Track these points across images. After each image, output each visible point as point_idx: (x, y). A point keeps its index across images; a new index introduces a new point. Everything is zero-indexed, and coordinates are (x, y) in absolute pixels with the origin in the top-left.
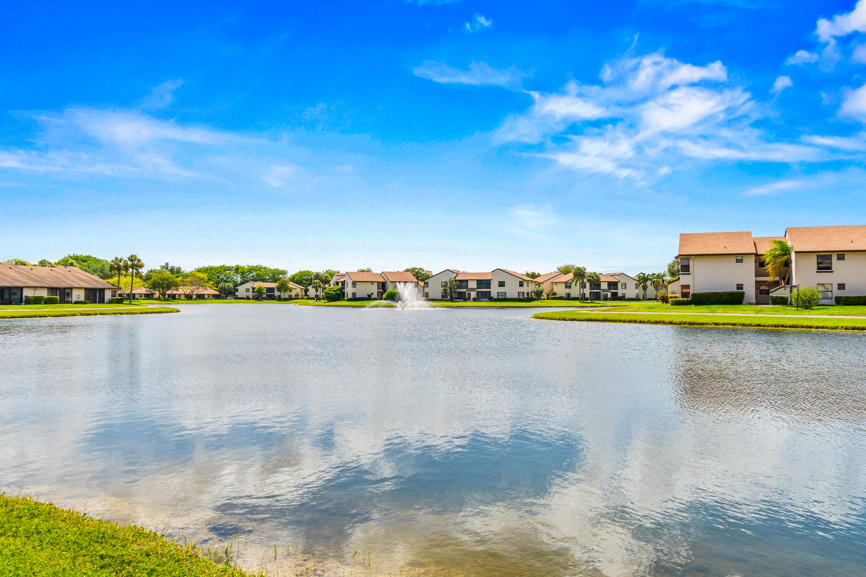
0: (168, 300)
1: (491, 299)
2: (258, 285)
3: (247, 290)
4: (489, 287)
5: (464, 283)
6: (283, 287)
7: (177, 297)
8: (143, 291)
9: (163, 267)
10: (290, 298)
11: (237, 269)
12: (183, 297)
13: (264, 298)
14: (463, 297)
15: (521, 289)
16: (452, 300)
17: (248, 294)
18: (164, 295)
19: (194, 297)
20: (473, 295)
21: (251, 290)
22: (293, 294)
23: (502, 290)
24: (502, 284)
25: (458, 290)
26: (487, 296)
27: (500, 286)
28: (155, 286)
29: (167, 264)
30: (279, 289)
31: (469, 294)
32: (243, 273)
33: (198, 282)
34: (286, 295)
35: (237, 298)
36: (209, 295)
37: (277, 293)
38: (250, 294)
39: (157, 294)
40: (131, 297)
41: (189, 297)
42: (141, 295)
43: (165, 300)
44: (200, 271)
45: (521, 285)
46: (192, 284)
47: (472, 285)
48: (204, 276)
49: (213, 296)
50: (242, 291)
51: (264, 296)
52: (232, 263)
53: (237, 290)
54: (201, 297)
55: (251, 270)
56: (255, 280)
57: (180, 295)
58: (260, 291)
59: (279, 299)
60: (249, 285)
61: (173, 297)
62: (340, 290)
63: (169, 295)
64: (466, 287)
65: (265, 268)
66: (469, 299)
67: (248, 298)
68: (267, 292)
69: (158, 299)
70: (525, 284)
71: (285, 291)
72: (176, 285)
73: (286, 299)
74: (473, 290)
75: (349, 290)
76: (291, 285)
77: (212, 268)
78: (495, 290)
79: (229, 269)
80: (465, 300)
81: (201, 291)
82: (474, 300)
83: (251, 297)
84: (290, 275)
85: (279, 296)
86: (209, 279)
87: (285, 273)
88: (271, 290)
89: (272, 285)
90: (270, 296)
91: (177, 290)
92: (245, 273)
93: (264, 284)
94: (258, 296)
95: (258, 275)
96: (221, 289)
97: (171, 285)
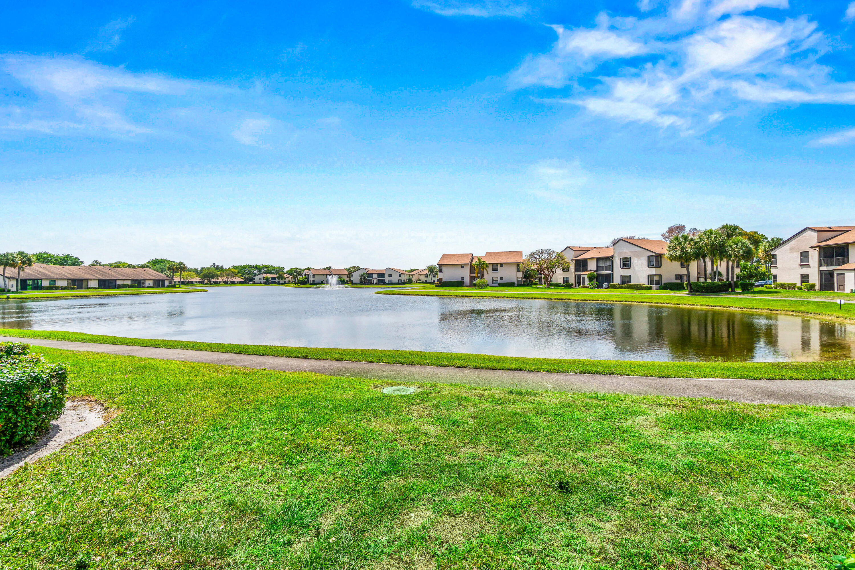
0: (213, 284)
1: (385, 283)
2: (266, 276)
3: (260, 279)
4: (384, 277)
5: (371, 275)
6: (281, 277)
7: (218, 282)
8: (198, 279)
9: (211, 266)
10: (285, 283)
11: (256, 267)
12: (222, 283)
13: (270, 283)
14: (370, 282)
15: (400, 278)
16: (365, 284)
18: (210, 281)
19: (229, 282)
20: (376, 281)
21: (262, 279)
22: (287, 280)
23: (390, 278)
24: (390, 276)
25: (368, 279)
26: (382, 282)
28: (205, 276)
29: (214, 264)
30: (278, 278)
31: (374, 281)
32: (259, 269)
33: (233, 274)
34: (283, 281)
35: (254, 283)
36: (238, 282)
37: (277, 280)
38: (262, 281)
39: (206, 281)
40: (191, 283)
41: (225, 283)
42: (196, 282)
43: (211, 284)
44: (234, 268)
45: (400, 276)
46: (228, 275)
47: (375, 276)
48: (236, 271)
49: (240, 282)
50: (257, 279)
52: (253, 264)
53: (254, 279)
54: (233, 283)
55: (264, 267)
56: (266, 273)
57: (220, 282)
58: (267, 279)
59: (279, 283)
60: (261, 276)
61: (216, 283)
62: (306, 278)
63: (213, 282)
64: (372, 277)
65: (272, 266)
66: (373, 283)
67: (261, 283)
68: (272, 279)
69: (207, 284)
70: (402, 276)
71: (282, 279)
72: (217, 276)
73: (282, 284)
74: (375, 278)
75: (311, 279)
76: (285, 276)
77: (241, 266)
78: (387, 279)
79: (251, 266)
80: (371, 284)
81: (233, 279)
82: (376, 284)
83: (262, 282)
84: (286, 270)
85: (279, 282)
86: (239, 273)
87: (283, 268)
88: (274, 278)
89: (275, 276)
90: (273, 282)
91: (218, 279)
92: (261, 269)
93: (270, 276)
94: (267, 282)
95: (268, 270)
96: (245, 278)
97: (214, 276)
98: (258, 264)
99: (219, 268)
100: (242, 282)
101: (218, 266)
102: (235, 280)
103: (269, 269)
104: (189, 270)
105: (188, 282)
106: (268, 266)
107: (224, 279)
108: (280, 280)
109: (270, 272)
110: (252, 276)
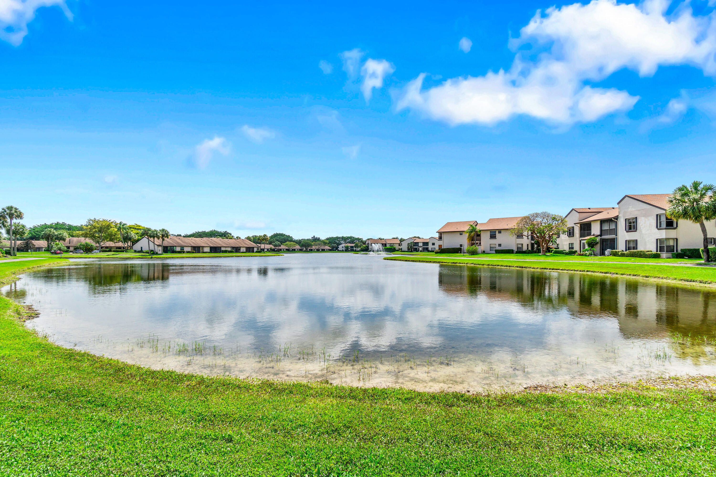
0: (308, 251)
1: (429, 251)
2: (346, 245)
3: (343, 247)
4: (428, 246)
5: (417, 244)
6: (357, 246)
8: (298, 247)
11: (342, 238)
14: (416, 250)
16: (412, 251)
17: (343, 249)
18: (307, 249)
19: (320, 250)
20: (421, 249)
21: (344, 247)
23: (433, 246)
24: (433, 244)
25: (414, 247)
26: (427, 250)
27: (432, 245)
28: (303, 246)
29: (314, 236)
30: (355, 247)
31: (419, 249)
32: (344, 240)
33: (325, 244)
34: (358, 249)
35: (338, 251)
36: (327, 249)
37: (354, 249)
38: (344, 249)
39: (305, 249)
41: (318, 250)
42: (298, 249)
44: (327, 239)
46: (320, 245)
47: (421, 244)
48: (327, 241)
50: (340, 248)
51: (349, 250)
52: (340, 236)
54: (323, 250)
55: (348, 238)
56: (348, 243)
57: (314, 250)
58: (348, 248)
59: (356, 251)
60: (343, 245)
61: (311, 250)
62: (367, 247)
63: (310, 249)
64: (418, 246)
66: (419, 251)
67: (343, 251)
68: (351, 248)
69: (304, 251)
74: (421, 247)
75: (370, 247)
77: (332, 238)
78: (430, 247)
79: (340, 238)
80: (417, 251)
82: (421, 251)
83: (344, 250)
84: (363, 240)
86: (330, 242)
87: (361, 239)
88: (352, 247)
89: (353, 245)
91: (312, 247)
92: (346, 240)
93: (350, 245)
94: (347, 250)
95: (350, 240)
96: (332, 247)
97: (311, 246)
98: (345, 236)
99: (315, 240)
100: (330, 250)
101: (316, 238)
102: (324, 248)
103: (352, 240)
104: (294, 242)
105: (292, 249)
106: (350, 238)
107: (317, 247)
108: (356, 249)
109: (352, 242)
110: (338, 246)
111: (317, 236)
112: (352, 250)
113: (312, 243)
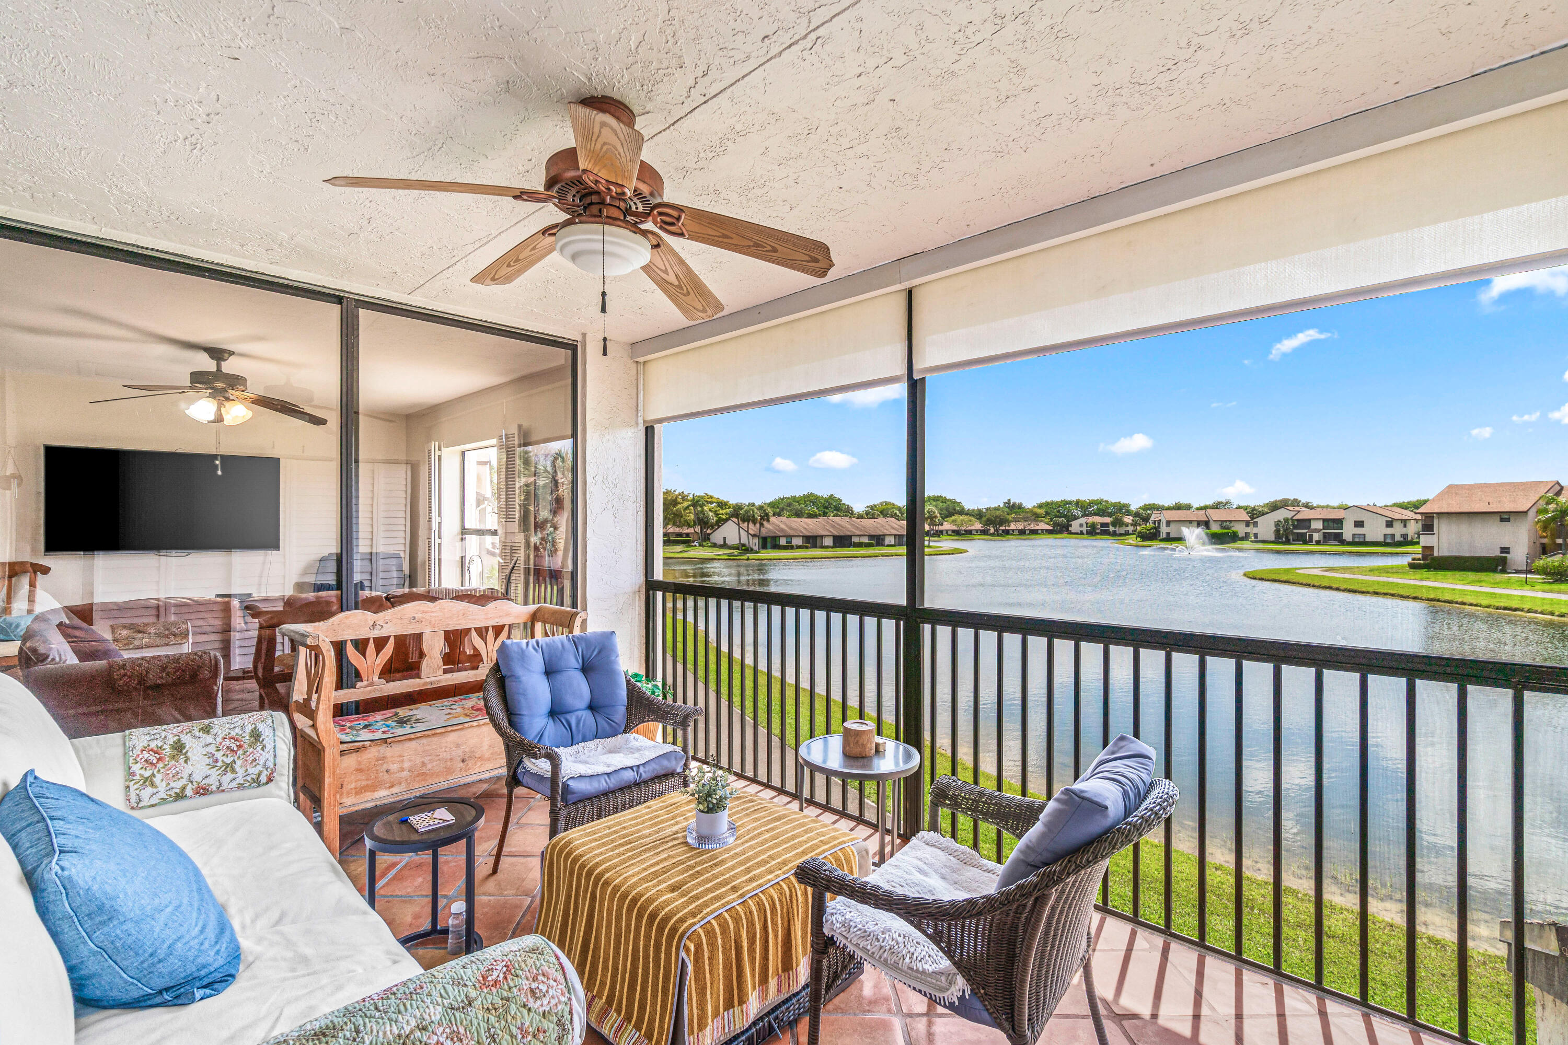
0: (1001, 535)
1: (1343, 542)
2: (1091, 520)
3: (1081, 525)
4: (1341, 528)
5: (1305, 523)
6: (1118, 522)
7: (1011, 532)
8: (978, 526)
9: (1005, 503)
10: (1127, 534)
11: (1078, 503)
12: (1016, 532)
13: (1098, 534)
14: (1304, 540)
15: (1389, 531)
16: (1288, 542)
17: (1081, 529)
18: (998, 531)
19: (1027, 532)
20: (1317, 536)
21: (1085, 525)
22: (1125, 529)
23: (1359, 531)
24: (1359, 524)
25: (1296, 531)
26: (1339, 539)
27: (1356, 526)
28: (990, 522)
29: (1009, 500)
30: (1114, 524)
31: (1311, 536)
32: (1082, 507)
33: (1037, 517)
34: (1122, 530)
35: (1071, 533)
36: (1042, 530)
37: (1111, 529)
38: (1084, 529)
39: (992, 530)
40: (969, 532)
41: (1022, 532)
42: (977, 531)
43: (998, 535)
44: (1040, 506)
45: (1390, 524)
46: (1026, 519)
47: (1317, 525)
48: (1041, 511)
49: (1047, 531)
50: (1075, 526)
51: (1099, 531)
53: (1071, 525)
54: (1034, 532)
55: (1092, 503)
56: (1096, 514)
57: (1013, 531)
58: (1094, 526)
59: (1114, 534)
60: (1083, 520)
61: (1007, 532)
62: (1155, 528)
63: (1003, 531)
64: (1309, 527)
65: (1106, 501)
66: (1311, 540)
67: (1082, 533)
68: (1102, 527)
69: (993, 535)
71: (1120, 527)
72: (1007, 522)
73: (1121, 535)
74: (1317, 530)
75: (1164, 530)
76: (1128, 519)
77: (1052, 503)
78: (1348, 531)
79: (1070, 503)
80: (1305, 542)
81: (1033, 527)
82: (1318, 543)
83: (1085, 532)
84: (1133, 508)
85: (1115, 532)
86: (1047, 514)
87: (1127, 506)
88: (1104, 525)
89: (1108, 520)
90: (1104, 531)
91: (1009, 526)
92: (1086, 508)
93: (1098, 520)
94: (1092, 531)
95: (1098, 509)
96: (1055, 525)
97: (1003, 521)
98: (1082, 498)
99: (1014, 508)
100: (1050, 532)
101: (1014, 504)
102: (1037, 528)
103: (1102, 509)
104: (968, 513)
105: (966, 531)
106: (1099, 502)
107: (1020, 526)
108: (1117, 529)
109: (1102, 512)
110: (1068, 521)
111: (1015, 500)
112: (1106, 533)
113: (1010, 517)
